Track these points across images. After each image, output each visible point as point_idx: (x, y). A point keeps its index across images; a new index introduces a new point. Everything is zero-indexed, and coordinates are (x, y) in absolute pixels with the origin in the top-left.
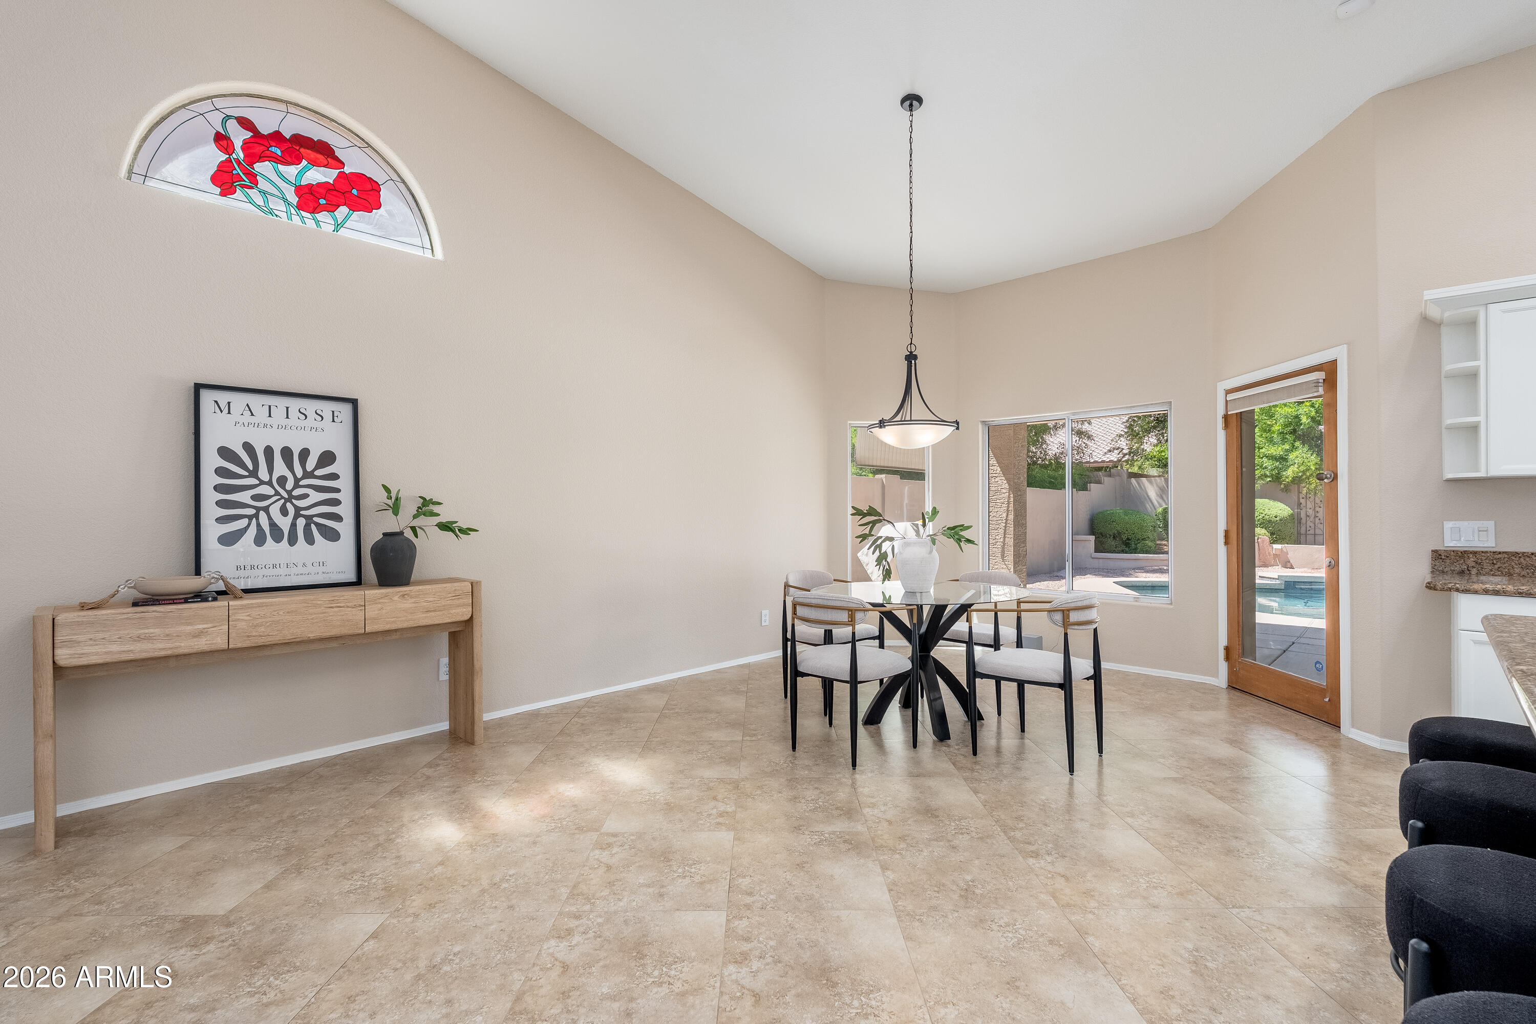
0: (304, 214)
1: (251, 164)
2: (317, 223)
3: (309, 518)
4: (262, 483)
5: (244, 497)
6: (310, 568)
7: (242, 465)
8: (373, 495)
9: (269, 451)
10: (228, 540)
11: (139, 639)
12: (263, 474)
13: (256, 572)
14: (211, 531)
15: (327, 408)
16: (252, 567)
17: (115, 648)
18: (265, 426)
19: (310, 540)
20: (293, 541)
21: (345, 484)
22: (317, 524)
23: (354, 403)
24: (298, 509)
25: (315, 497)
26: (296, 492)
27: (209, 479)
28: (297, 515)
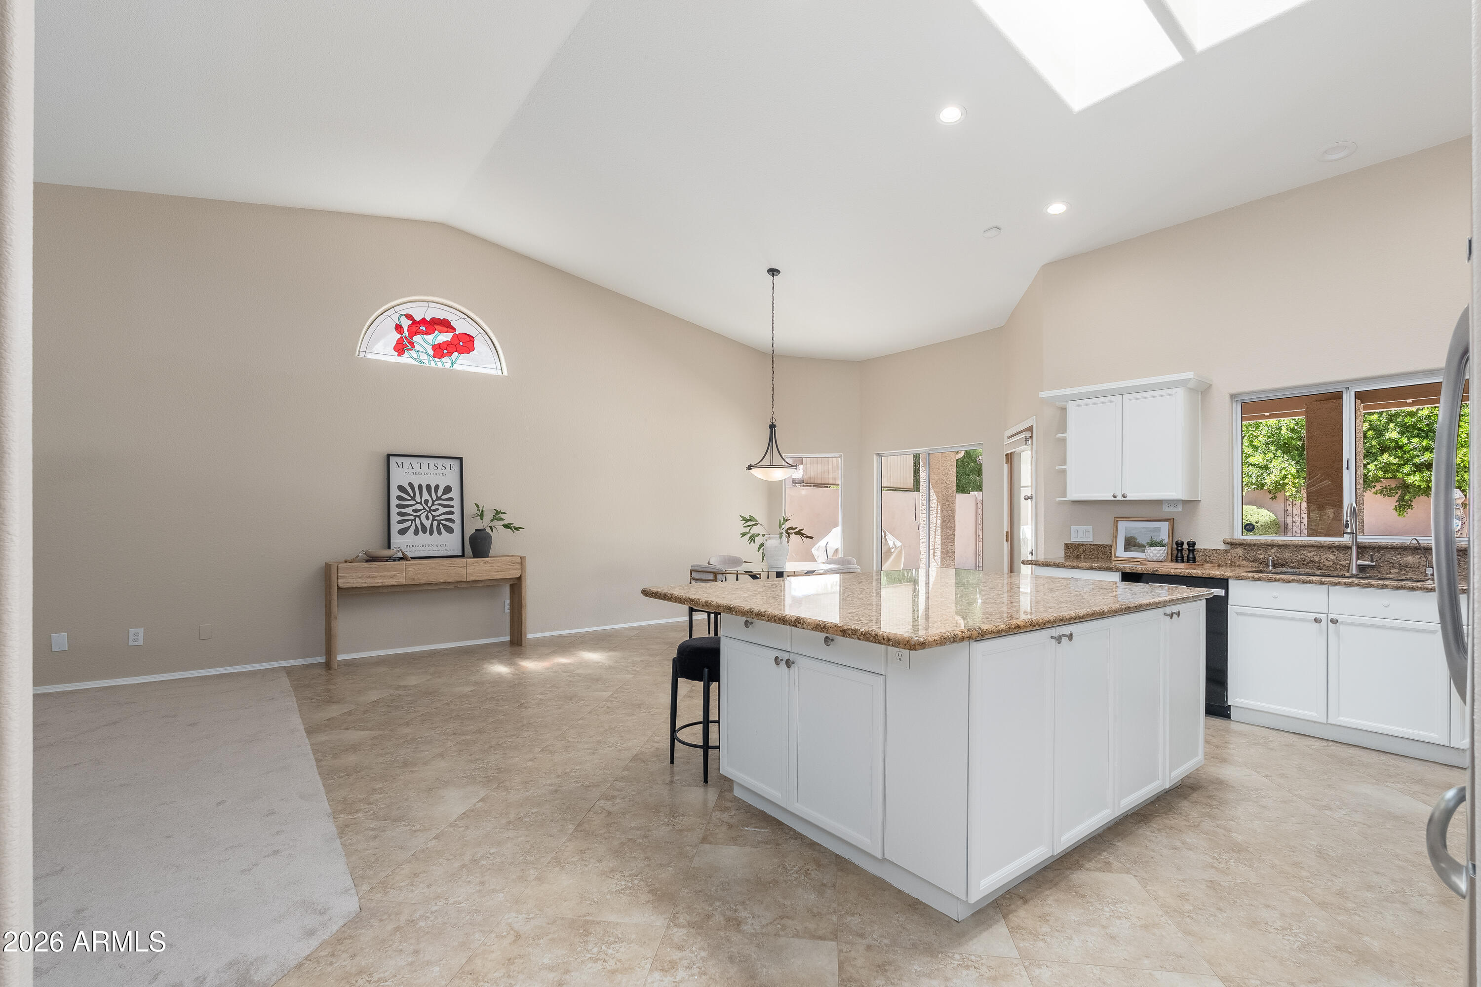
0: (436, 359)
1: (411, 338)
2: (443, 363)
3: (439, 521)
4: (417, 503)
5: (409, 510)
6: (439, 547)
7: (408, 494)
8: (470, 509)
9: (420, 487)
10: (402, 532)
11: (369, 577)
12: (418, 499)
13: (416, 549)
14: (395, 528)
15: (447, 462)
16: (413, 546)
17: (360, 580)
18: (418, 473)
19: (440, 533)
20: (431, 533)
21: (456, 503)
22: (442, 524)
23: (461, 459)
24: (434, 516)
25: (442, 510)
26: (433, 508)
27: (394, 502)
28: (433, 520)
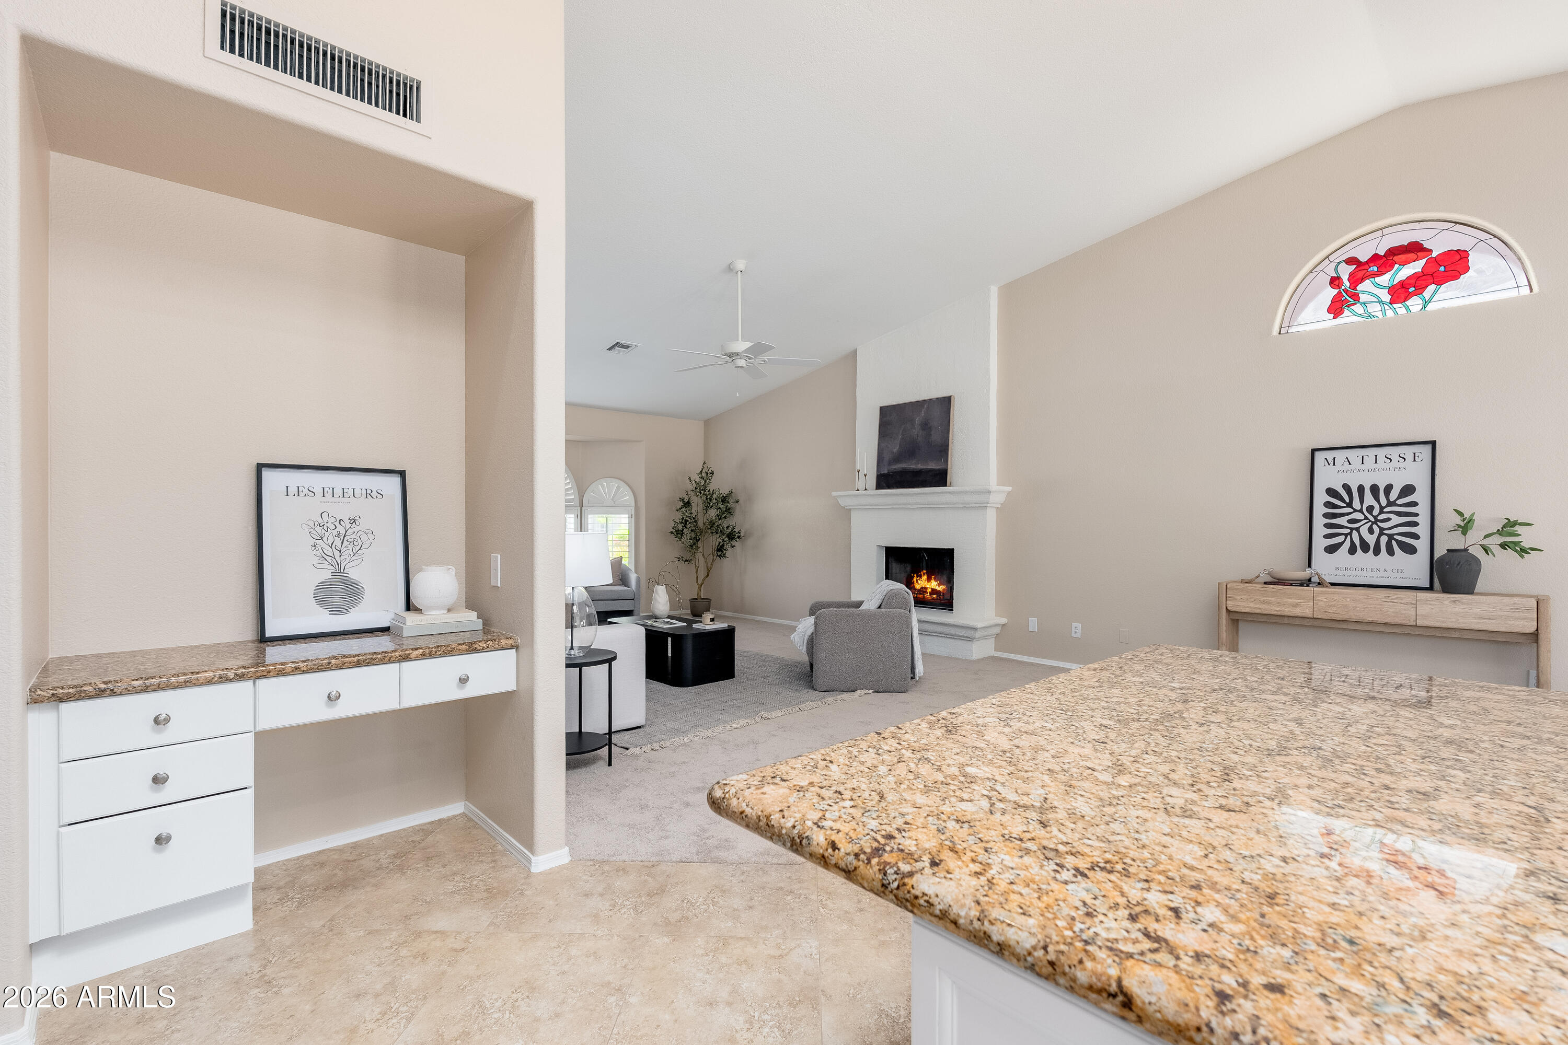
0: (1395, 306)
1: (1355, 289)
2: (1407, 308)
3: (1391, 537)
4: (1355, 511)
5: (1342, 521)
6: (1389, 573)
7: (1342, 500)
8: (1447, 519)
9: (1361, 489)
10: (1331, 549)
11: (1264, 602)
12: (1356, 504)
13: (1349, 572)
14: (1320, 543)
15: (1408, 451)
16: (1346, 569)
17: (1252, 605)
18: (1359, 471)
19: (1391, 552)
20: (1377, 552)
21: (1423, 510)
22: (1397, 541)
23: (1433, 444)
24: (1381, 529)
25: (1396, 520)
26: (1381, 517)
27: (1320, 509)
28: (1381, 534)
